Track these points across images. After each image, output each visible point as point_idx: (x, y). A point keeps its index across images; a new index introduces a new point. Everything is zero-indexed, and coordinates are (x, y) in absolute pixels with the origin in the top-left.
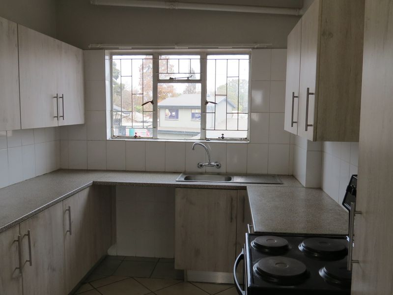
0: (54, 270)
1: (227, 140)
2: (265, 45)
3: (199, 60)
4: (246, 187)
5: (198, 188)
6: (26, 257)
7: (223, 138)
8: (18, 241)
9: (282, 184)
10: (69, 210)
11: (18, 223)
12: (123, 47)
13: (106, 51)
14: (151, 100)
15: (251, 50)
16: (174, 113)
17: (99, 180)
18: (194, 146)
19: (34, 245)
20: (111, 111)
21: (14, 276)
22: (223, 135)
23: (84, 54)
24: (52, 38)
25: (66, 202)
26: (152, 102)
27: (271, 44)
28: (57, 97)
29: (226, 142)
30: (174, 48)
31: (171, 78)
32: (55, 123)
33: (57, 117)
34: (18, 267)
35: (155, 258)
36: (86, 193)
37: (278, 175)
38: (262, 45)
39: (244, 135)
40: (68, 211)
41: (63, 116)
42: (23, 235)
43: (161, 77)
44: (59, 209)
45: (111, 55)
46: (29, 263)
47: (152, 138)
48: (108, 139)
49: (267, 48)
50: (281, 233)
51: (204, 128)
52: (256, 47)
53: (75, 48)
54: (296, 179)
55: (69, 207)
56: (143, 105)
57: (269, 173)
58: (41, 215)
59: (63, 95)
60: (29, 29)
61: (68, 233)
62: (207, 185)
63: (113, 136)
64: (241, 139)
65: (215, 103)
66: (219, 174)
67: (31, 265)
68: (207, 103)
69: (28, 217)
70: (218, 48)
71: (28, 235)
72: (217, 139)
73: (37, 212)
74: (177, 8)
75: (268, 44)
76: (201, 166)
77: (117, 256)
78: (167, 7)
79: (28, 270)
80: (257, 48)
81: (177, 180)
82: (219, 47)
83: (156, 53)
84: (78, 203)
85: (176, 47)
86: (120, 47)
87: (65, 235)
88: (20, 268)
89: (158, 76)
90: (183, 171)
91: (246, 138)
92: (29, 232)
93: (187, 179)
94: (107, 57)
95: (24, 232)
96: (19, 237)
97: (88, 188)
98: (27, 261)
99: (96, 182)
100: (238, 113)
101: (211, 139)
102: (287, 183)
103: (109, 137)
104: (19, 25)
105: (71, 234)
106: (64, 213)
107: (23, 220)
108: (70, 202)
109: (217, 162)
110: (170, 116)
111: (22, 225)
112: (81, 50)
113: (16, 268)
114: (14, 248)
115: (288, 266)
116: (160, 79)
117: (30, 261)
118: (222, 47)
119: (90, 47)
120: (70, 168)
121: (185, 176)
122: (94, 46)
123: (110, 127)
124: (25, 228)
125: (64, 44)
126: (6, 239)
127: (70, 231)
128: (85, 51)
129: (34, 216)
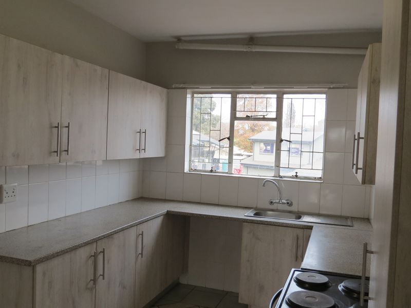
0: (124, 288)
1: (301, 178)
2: (342, 85)
3: (276, 99)
4: (313, 226)
5: (265, 224)
6: (100, 272)
7: (296, 176)
8: (94, 256)
9: (352, 226)
10: (142, 234)
11: (96, 241)
12: (203, 87)
13: (188, 91)
14: (228, 137)
15: (327, 89)
16: (269, 148)
17: (173, 210)
18: (264, 183)
19: (108, 262)
20: (191, 145)
21: (89, 286)
22: (297, 173)
23: (168, 93)
25: (140, 227)
26: (228, 138)
27: (347, 85)
28: (140, 132)
29: (299, 180)
30: (250, 88)
31: (247, 116)
32: (137, 156)
33: (139, 150)
34: (93, 279)
35: (224, 291)
36: (159, 220)
37: (352, 217)
38: (338, 85)
39: (319, 174)
40: (141, 236)
41: (145, 150)
42: (99, 251)
43: (238, 115)
44: (133, 233)
45: (193, 93)
46: (102, 277)
47: (227, 173)
48: (185, 171)
49: (343, 88)
50: (327, 272)
51: (278, 165)
52: (332, 86)
53: (159, 88)
54: (370, 223)
55: (143, 232)
56: (219, 141)
57: (342, 215)
58: (115, 236)
59: (146, 130)
61: (140, 255)
62: (274, 222)
63: (190, 169)
64: (315, 178)
65: (290, 141)
66: (290, 212)
67: (103, 279)
68: (282, 141)
69: (104, 237)
70: (293, 88)
71: (103, 252)
72: (290, 177)
73: (112, 233)
74: (254, 50)
75: (344, 85)
76: (271, 202)
77: (188, 285)
78: (245, 50)
79: (101, 283)
80: (333, 88)
81: (246, 215)
82: (295, 87)
83: (234, 92)
84: (152, 229)
85: (252, 87)
86: (200, 87)
87: (137, 258)
88: (95, 280)
89: (235, 114)
90: (254, 207)
91: (320, 178)
92: (104, 249)
93: (256, 214)
94: (189, 96)
95: (100, 250)
96: (95, 252)
97: (162, 217)
98: (100, 275)
99: (170, 211)
100: (313, 152)
101: (285, 177)
102: (357, 226)
103: (186, 170)
104: (110, 71)
105: (142, 257)
106: (137, 237)
107: (100, 239)
108: (144, 227)
109: (288, 200)
110: (265, 150)
111: (99, 243)
112: (165, 90)
113: (91, 280)
114: (91, 262)
115: (317, 300)
116: (237, 116)
117: (103, 275)
118: (297, 87)
119: (173, 86)
120: (151, 197)
121: (255, 212)
122: (177, 86)
123: (189, 160)
124: (101, 246)
125: (149, 85)
126: (84, 253)
127: (142, 254)
128: (169, 90)
129: (109, 236)
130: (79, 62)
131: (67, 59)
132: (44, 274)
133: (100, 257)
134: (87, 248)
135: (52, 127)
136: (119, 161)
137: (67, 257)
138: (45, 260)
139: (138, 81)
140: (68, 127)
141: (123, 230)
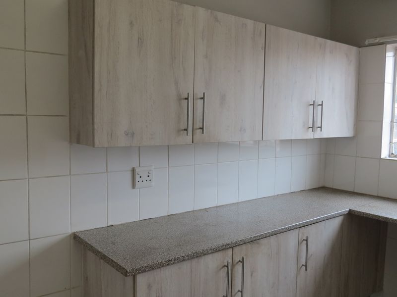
8: (227, 266)
10: (307, 240)
11: (231, 246)
13: (388, 46)
17: (357, 209)
19: (252, 275)
20: (392, 122)
23: (359, 53)
24: (313, 37)
28: (313, 105)
32: (310, 135)
33: (313, 128)
36: (337, 222)
40: (305, 242)
41: (321, 127)
42: (237, 261)
44: (292, 239)
45: (396, 51)
48: (383, 157)
53: (344, 47)
55: (307, 237)
58: (263, 241)
59: (322, 102)
60: (281, 29)
61: (304, 268)
63: (391, 154)
71: (242, 262)
87: (298, 271)
92: (243, 258)
94: (390, 54)
95: (237, 258)
96: (228, 262)
97: (341, 218)
99: (353, 211)
103: (385, 154)
104: (267, 25)
105: (306, 269)
106: (300, 243)
107: (237, 244)
108: (311, 231)
111: (236, 249)
112: (354, 49)
117: (242, 292)
119: (367, 43)
122: (372, 41)
123: (389, 142)
124: (239, 254)
125: (329, 42)
126: (212, 262)
127: (306, 266)
128: (361, 49)
129: (254, 241)
130: (220, 15)
131: (202, 12)
132: (149, 287)
133: (238, 268)
134: (218, 256)
135: (180, 99)
136: (292, 141)
137: (186, 266)
138: (149, 271)
139: (311, 38)
140: (203, 98)
141: (275, 234)
